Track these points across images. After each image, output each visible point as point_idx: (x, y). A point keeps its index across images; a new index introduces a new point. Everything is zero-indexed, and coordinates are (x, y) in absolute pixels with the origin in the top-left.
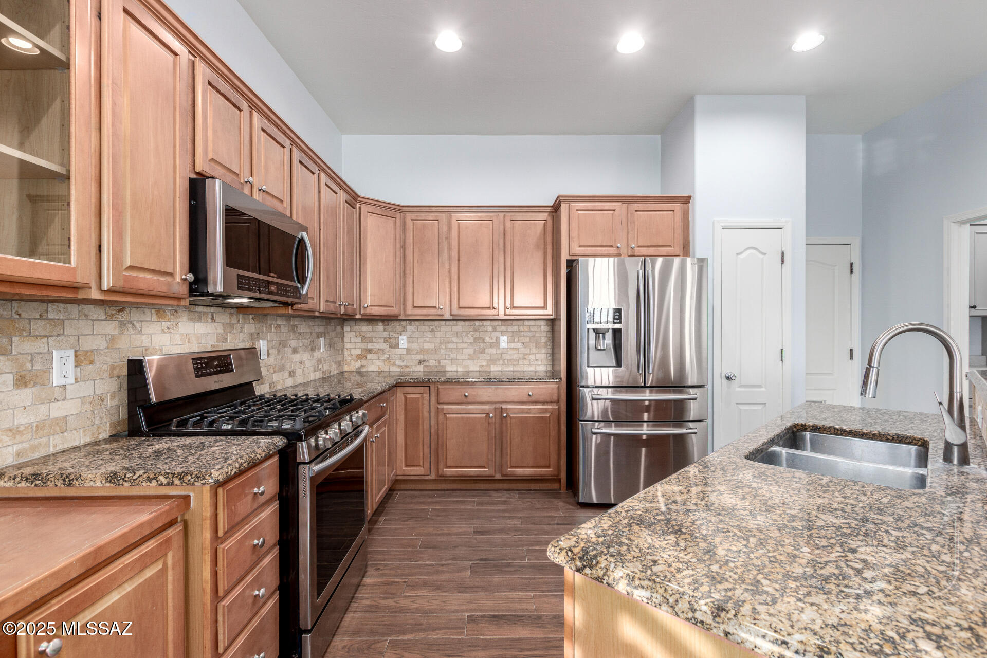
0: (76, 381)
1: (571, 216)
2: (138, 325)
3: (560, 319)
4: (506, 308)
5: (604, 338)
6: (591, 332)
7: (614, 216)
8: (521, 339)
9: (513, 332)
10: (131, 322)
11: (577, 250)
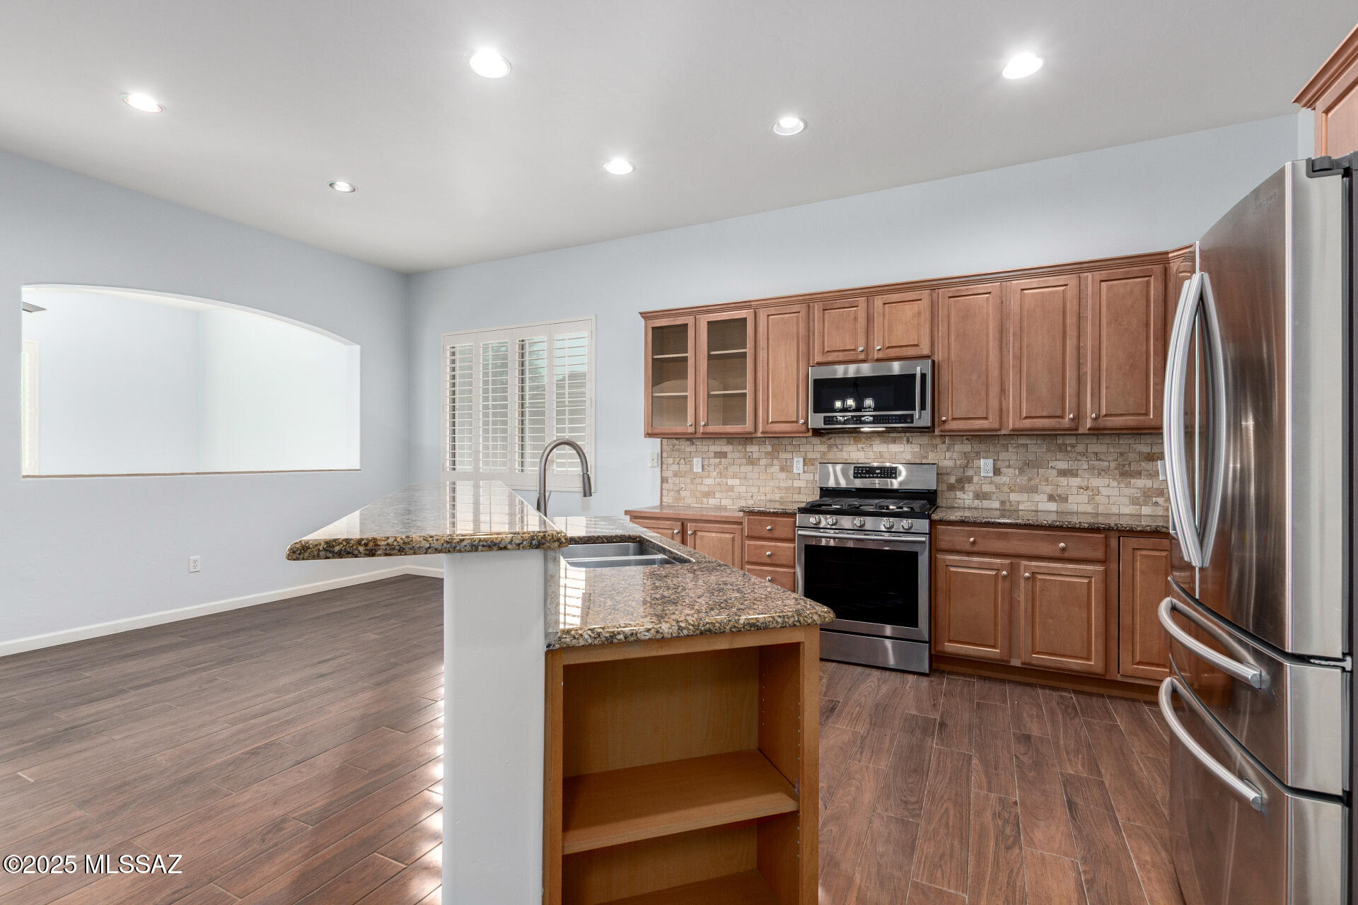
0: (804, 472)
2: (840, 447)
10: (836, 445)
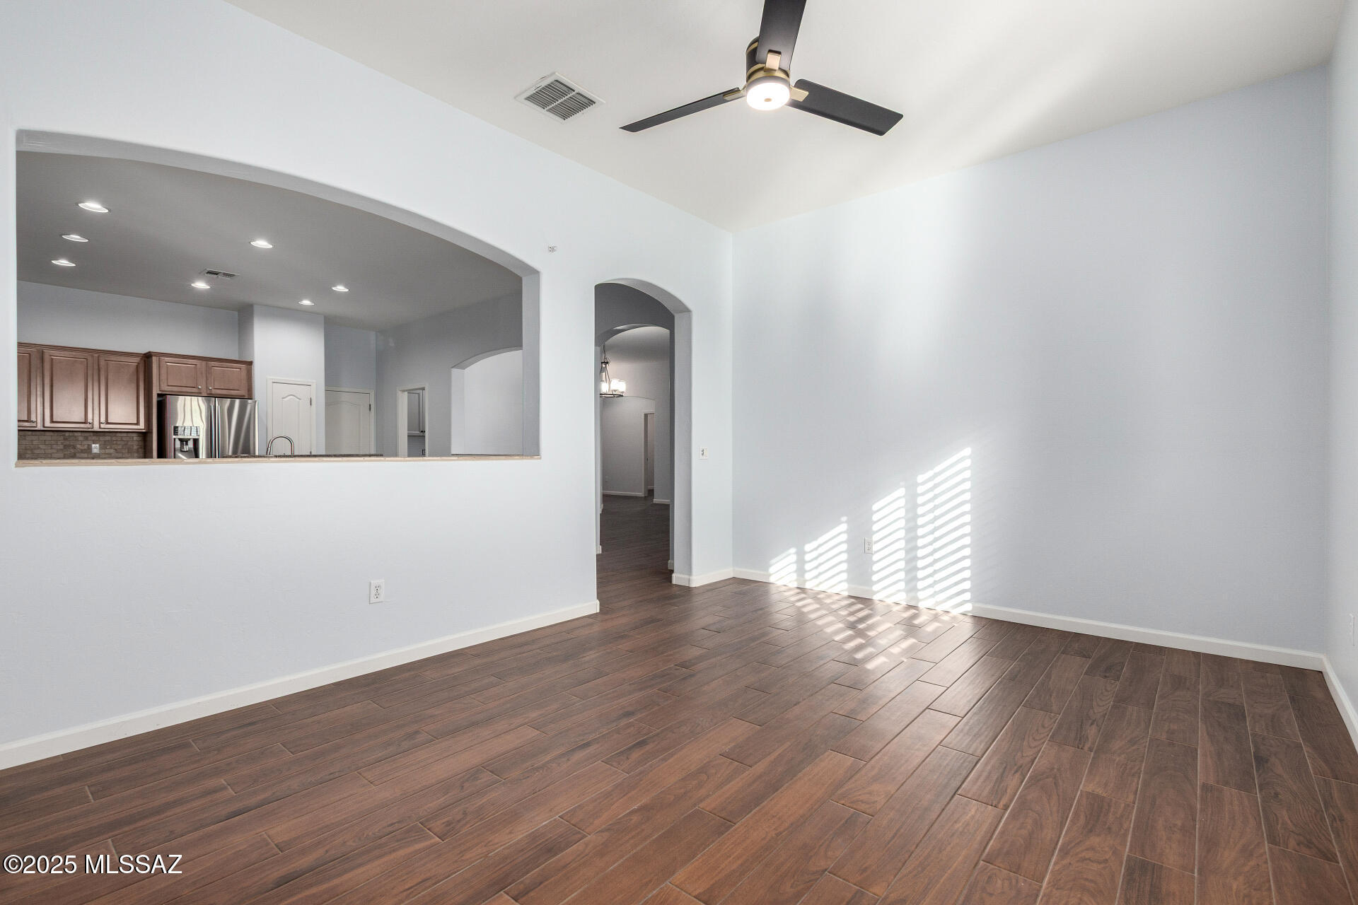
1: (161, 365)
3: (152, 433)
4: (100, 423)
5: (187, 444)
6: (177, 440)
7: (196, 368)
8: (113, 446)
9: (105, 441)
11: (166, 388)
